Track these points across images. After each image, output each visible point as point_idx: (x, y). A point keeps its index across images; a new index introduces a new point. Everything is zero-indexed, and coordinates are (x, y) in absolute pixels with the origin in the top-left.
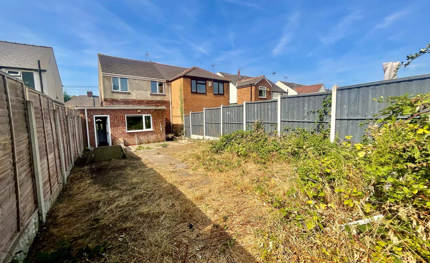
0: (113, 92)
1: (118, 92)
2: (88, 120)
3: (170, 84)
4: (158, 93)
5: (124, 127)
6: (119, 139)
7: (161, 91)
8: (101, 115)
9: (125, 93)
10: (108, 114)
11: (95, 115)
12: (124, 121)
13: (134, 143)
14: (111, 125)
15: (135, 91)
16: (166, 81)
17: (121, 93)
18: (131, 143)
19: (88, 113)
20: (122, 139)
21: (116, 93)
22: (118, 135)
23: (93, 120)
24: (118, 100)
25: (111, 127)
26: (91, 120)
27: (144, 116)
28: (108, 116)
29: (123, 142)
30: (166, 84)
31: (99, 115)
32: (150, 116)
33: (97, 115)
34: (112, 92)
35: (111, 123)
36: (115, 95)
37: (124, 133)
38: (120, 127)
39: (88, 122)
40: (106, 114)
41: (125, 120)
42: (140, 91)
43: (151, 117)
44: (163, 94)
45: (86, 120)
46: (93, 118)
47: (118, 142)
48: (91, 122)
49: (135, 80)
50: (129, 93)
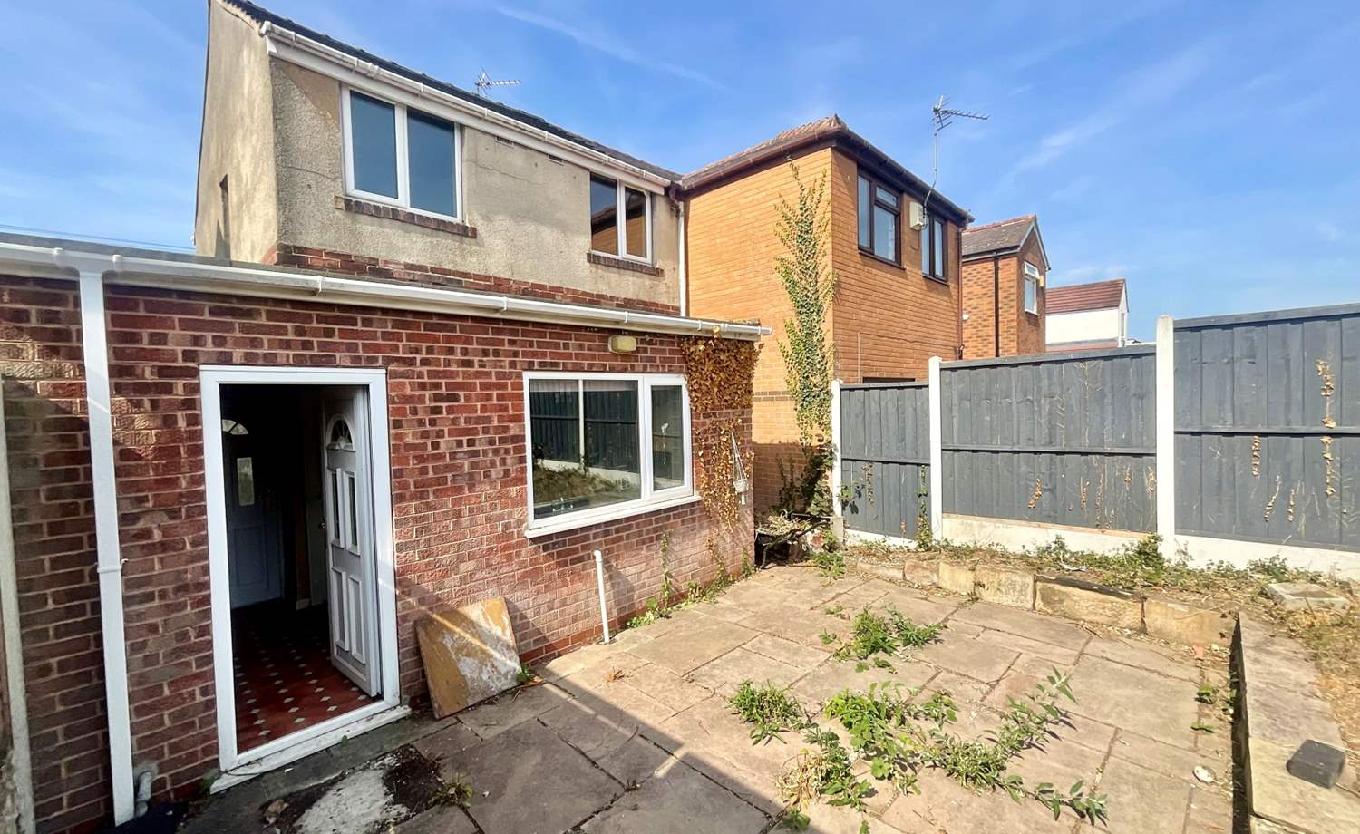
0: (353, 207)
1: (394, 215)
2: (121, 419)
3: (681, 205)
4: (623, 254)
5: (513, 490)
6: (474, 612)
7: (636, 245)
8: (300, 362)
9: (441, 227)
10: (370, 363)
11: (225, 360)
12: (514, 430)
13: (581, 626)
14: (396, 474)
15: (502, 222)
16: (667, 189)
17: (410, 219)
18: (563, 632)
19: (120, 337)
20: (497, 603)
21: (379, 213)
22: (467, 567)
23: (195, 420)
24: (391, 267)
25: (397, 499)
26: (169, 421)
27: (646, 383)
28: (375, 379)
29: (508, 637)
30: (662, 206)
31: (270, 361)
32: (680, 387)
33: (250, 361)
34: (348, 202)
35: (397, 450)
36: (367, 226)
37: (508, 543)
38: (484, 489)
39: (124, 456)
40: (356, 363)
41: (520, 419)
42: (530, 227)
43: (685, 393)
44: (647, 260)
45: (83, 425)
46: (191, 404)
47: (469, 651)
48: (160, 451)
49: (502, 146)
50: (467, 232)
